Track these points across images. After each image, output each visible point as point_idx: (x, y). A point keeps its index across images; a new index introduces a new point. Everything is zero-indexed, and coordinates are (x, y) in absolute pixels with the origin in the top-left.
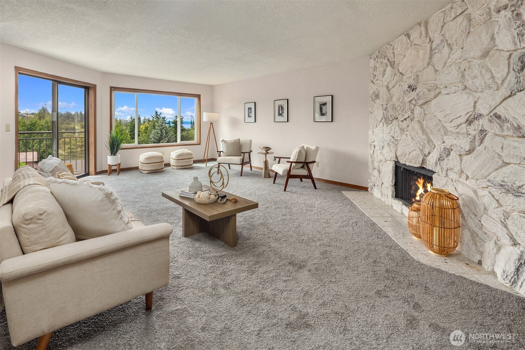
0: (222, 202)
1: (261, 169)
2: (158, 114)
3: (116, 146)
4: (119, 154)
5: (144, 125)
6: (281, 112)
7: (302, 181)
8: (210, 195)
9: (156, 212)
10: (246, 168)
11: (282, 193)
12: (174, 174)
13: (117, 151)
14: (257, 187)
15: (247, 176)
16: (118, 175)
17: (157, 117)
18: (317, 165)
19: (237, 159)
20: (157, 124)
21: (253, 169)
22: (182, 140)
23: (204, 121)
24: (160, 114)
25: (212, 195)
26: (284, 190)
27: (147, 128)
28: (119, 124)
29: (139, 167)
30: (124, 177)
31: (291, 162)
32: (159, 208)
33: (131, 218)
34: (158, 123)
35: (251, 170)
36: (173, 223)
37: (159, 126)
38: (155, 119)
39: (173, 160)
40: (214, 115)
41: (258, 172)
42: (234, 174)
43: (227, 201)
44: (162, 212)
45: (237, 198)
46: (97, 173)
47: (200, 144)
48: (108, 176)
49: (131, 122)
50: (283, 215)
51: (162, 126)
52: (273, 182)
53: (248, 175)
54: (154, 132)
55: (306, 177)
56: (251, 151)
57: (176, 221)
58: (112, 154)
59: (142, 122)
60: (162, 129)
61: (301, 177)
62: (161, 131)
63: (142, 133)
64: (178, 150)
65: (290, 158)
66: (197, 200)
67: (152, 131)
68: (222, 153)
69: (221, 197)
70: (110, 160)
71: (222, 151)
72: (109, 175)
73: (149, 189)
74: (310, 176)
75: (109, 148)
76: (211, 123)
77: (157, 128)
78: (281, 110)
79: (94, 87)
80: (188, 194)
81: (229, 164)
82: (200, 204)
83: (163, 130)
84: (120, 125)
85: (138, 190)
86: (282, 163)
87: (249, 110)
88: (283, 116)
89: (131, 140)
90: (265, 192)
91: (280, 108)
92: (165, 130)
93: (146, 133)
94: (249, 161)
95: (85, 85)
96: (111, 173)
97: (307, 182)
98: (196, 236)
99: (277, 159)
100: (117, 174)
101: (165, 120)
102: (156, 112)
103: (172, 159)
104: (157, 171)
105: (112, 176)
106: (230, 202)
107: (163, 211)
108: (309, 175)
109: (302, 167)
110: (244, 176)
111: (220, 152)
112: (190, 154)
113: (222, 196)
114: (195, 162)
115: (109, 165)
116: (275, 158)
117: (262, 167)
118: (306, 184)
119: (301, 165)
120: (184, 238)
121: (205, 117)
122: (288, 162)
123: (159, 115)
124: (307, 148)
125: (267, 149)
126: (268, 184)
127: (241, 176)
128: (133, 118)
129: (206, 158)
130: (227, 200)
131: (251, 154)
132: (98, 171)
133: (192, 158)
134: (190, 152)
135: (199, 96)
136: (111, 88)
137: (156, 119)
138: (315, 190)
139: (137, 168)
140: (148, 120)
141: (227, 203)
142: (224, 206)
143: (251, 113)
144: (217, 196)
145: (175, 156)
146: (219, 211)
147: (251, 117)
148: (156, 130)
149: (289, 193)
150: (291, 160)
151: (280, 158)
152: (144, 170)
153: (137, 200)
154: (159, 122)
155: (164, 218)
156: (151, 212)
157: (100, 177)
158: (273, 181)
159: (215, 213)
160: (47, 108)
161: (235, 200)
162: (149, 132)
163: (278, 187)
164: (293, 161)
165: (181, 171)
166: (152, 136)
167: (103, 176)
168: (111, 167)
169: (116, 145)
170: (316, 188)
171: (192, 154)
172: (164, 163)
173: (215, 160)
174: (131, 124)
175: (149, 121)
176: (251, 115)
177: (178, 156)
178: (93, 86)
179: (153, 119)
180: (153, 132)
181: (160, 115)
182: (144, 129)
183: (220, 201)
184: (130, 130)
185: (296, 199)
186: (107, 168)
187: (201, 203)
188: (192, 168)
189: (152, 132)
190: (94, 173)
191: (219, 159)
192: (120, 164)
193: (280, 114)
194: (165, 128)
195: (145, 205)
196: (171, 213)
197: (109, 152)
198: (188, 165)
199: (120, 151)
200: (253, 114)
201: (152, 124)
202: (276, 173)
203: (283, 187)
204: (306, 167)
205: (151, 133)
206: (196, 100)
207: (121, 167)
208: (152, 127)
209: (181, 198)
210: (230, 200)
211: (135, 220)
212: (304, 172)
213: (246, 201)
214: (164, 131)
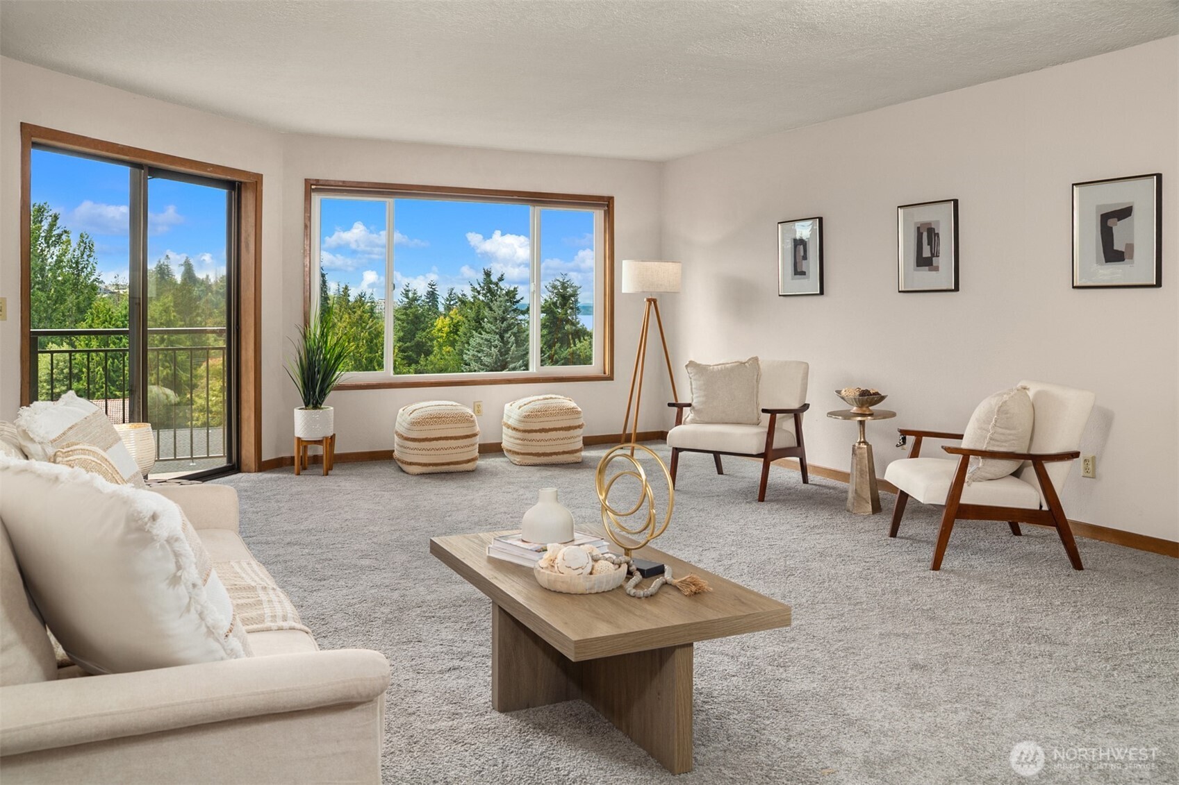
0: (641, 593)
1: (844, 476)
2: (494, 278)
3: (319, 377)
4: (329, 408)
5: (448, 319)
6: (926, 253)
7: (1016, 531)
8: (595, 560)
9: (418, 611)
10: (784, 473)
11: (922, 574)
12: (510, 483)
13: (323, 394)
14: (819, 548)
15: (784, 502)
16: (327, 474)
17: (490, 290)
18: (1087, 470)
19: (750, 438)
20: (486, 312)
21: (811, 476)
22: (543, 362)
23: (623, 291)
24: (501, 279)
25: (602, 563)
26: (930, 564)
27: (455, 329)
28: (367, 315)
29: (396, 453)
30: (343, 484)
31: (967, 454)
32: (433, 596)
33: (285, 619)
34: (491, 309)
35: (805, 480)
36: (468, 653)
37: (496, 319)
38: (481, 297)
39: (510, 432)
40: (664, 273)
41: (834, 488)
42: (735, 491)
43: (666, 589)
44: (440, 613)
45: (705, 583)
46: (263, 467)
47: (611, 378)
48: (294, 476)
49: (406, 308)
50: (915, 666)
51: (503, 319)
52: (887, 532)
53: (789, 498)
54: (478, 340)
55: (1033, 517)
56: (805, 407)
57: (482, 648)
58: (307, 405)
59: (441, 309)
60: (506, 331)
61: (1014, 518)
62: (502, 337)
63: (440, 346)
64: (529, 396)
65: (960, 437)
66: (545, 576)
67: (472, 336)
68: (686, 410)
69: (642, 571)
70: (303, 424)
71: (689, 405)
72: (298, 474)
73: (415, 529)
74: (1052, 515)
75: (300, 383)
76: (649, 300)
77: (487, 326)
78: (930, 243)
79: (256, 182)
80: (516, 552)
81: (717, 454)
82: (555, 591)
83: (507, 335)
84: (371, 316)
85: (377, 529)
86: (927, 456)
87: (795, 247)
88: (937, 269)
89: (404, 365)
90: (852, 567)
91: (925, 235)
92: (514, 334)
93: (453, 344)
94: (794, 444)
95: (229, 178)
96: (305, 469)
97: (1044, 537)
98: (543, 713)
99: (911, 439)
100: (322, 471)
101: (518, 297)
102: (488, 274)
103: (509, 427)
104: (452, 468)
105: (308, 478)
106: (676, 593)
107: (445, 607)
108: (1045, 508)
109: (1017, 474)
110: (771, 501)
111: (681, 407)
112: (572, 411)
113: (646, 567)
114: (590, 442)
115: (299, 439)
116: (905, 433)
117: (848, 470)
118: (1037, 548)
119: (1011, 466)
120: (496, 714)
121: (629, 277)
122: (950, 450)
123: (497, 284)
124: (1038, 394)
125: (869, 399)
126: (864, 537)
127: (762, 498)
128: (410, 295)
129: (630, 430)
130: (666, 584)
131: (806, 417)
132: (266, 457)
133: (580, 427)
134: (573, 404)
135: (606, 204)
136: (308, 183)
137: (485, 295)
138: (1073, 572)
139: (385, 457)
140: (460, 300)
141: (663, 599)
142: (648, 607)
143: (805, 258)
144: (624, 568)
145: (516, 417)
146: (618, 627)
147: (803, 273)
148: (485, 336)
149: (953, 578)
150: (965, 444)
151: (919, 435)
152: (411, 464)
153: (365, 562)
154: (494, 308)
155: (443, 635)
156: (401, 609)
157: (271, 479)
158: (889, 527)
159: (603, 630)
160: (171, 267)
161: (694, 588)
162: (464, 339)
163: (908, 553)
164: (971, 447)
165: (538, 474)
166: (471, 353)
167: (281, 475)
168: (305, 447)
169: (319, 372)
170: (1077, 564)
171: (578, 413)
172: (478, 440)
173: (661, 436)
174: (406, 314)
175: (463, 302)
176: (804, 266)
177: (526, 417)
178: (252, 180)
179: (474, 297)
180: (476, 339)
181: (501, 284)
182: (446, 329)
183: (636, 586)
184: (402, 334)
185: (982, 605)
186: (293, 451)
187: (559, 587)
188: (579, 465)
189: (472, 341)
190: (252, 464)
191: (676, 435)
192: (333, 438)
193: (924, 262)
194: (515, 330)
195: (387, 582)
196: (470, 620)
197: (299, 397)
198: (564, 453)
199: (332, 396)
200: (812, 265)
201: (471, 314)
202: (904, 496)
203: (929, 553)
204: (1030, 471)
205: (468, 343)
206: (598, 215)
207: (338, 450)
208: (473, 323)
209: (490, 567)
210: (675, 587)
211: (292, 629)
212: (1027, 496)
213: (740, 595)
214: (513, 339)
